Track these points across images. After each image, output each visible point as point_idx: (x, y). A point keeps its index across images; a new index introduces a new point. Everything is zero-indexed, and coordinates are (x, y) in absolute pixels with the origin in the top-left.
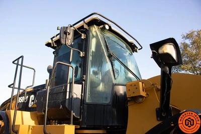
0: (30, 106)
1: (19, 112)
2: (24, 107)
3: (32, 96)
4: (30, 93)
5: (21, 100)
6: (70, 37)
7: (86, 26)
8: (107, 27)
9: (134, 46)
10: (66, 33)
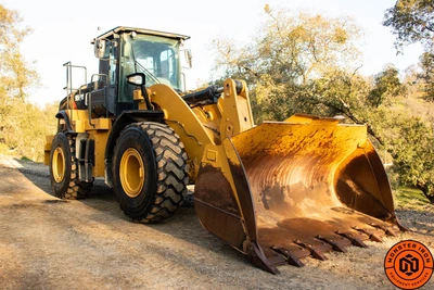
0: (86, 104)
1: (75, 111)
2: (81, 106)
5: (77, 98)
6: (103, 50)
7: (116, 36)
8: (134, 34)
9: (178, 39)
10: (98, 47)
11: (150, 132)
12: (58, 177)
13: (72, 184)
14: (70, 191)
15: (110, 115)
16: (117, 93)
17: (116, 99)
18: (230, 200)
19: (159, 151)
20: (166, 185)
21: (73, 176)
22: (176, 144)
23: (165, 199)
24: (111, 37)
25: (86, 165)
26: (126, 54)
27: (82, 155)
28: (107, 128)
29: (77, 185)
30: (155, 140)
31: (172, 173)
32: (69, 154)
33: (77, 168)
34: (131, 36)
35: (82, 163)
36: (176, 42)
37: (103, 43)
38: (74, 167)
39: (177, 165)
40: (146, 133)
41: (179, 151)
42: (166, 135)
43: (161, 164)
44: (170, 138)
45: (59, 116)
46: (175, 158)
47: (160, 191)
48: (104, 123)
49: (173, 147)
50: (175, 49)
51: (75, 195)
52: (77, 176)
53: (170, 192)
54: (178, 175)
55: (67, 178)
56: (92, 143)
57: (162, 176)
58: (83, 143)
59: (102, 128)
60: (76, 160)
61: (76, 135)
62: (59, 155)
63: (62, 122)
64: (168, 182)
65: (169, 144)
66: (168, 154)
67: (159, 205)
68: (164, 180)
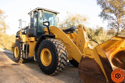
0: (25, 33)
1: (22, 35)
2: (24, 33)
3: (26, 30)
4: (25, 29)
5: (23, 31)
6: (33, 15)
7: (37, 11)
8: (43, 10)
9: (56, 13)
10: (31, 14)
11: (54, 42)
12: (16, 56)
13: (21, 59)
14: (20, 61)
15: (35, 36)
16: (37, 29)
17: (37, 31)
18: (100, 73)
19: (58, 50)
20: (61, 62)
21: (21, 56)
22: (64, 47)
23: (60, 67)
24: (36, 11)
25: (26, 53)
26: (40, 17)
27: (25, 49)
28: (34, 41)
29: (23, 59)
30: (56, 46)
31: (63, 58)
32: (20, 49)
33: (23, 53)
34: (42, 11)
35: (25, 52)
36: (55, 14)
37: (33, 13)
38: (22, 53)
39: (64, 55)
40: (52, 43)
41: (65, 50)
42: (60, 44)
43: (59, 55)
44: (61, 44)
45: (17, 37)
46: (64, 52)
47: (59, 65)
48: (33, 39)
49: (63, 48)
50: (55, 16)
51: (22, 62)
52: (23, 56)
53: (62, 65)
54: (65, 58)
55: (19, 57)
56: (28, 45)
57: (60, 59)
58: (25, 46)
59: (32, 41)
60: (22, 51)
61: (23, 43)
62: (17, 49)
63: (17, 38)
64: (62, 62)
65: (61, 47)
66: (61, 51)
67: (58, 70)
68: (60, 61)
